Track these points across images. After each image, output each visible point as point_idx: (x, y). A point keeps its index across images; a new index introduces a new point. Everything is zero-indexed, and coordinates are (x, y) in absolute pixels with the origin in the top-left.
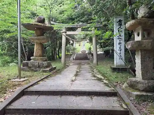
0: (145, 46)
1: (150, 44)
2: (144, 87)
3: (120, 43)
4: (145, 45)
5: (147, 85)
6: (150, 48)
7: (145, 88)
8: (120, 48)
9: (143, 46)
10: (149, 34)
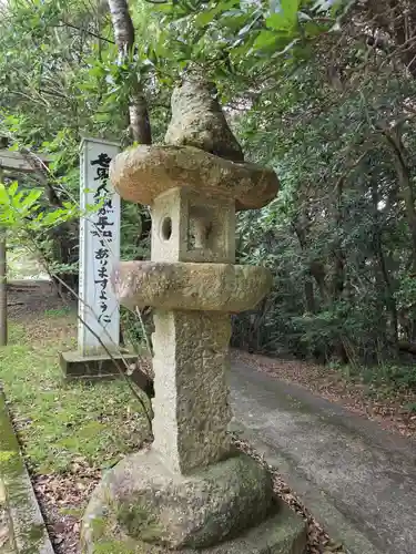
0: (194, 296)
1: (218, 283)
2: (191, 527)
3: (101, 254)
4: (194, 290)
5: (202, 510)
6: (216, 306)
7: (195, 531)
8: (102, 272)
9: (187, 293)
10: (210, 233)
